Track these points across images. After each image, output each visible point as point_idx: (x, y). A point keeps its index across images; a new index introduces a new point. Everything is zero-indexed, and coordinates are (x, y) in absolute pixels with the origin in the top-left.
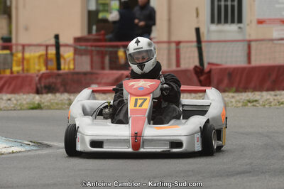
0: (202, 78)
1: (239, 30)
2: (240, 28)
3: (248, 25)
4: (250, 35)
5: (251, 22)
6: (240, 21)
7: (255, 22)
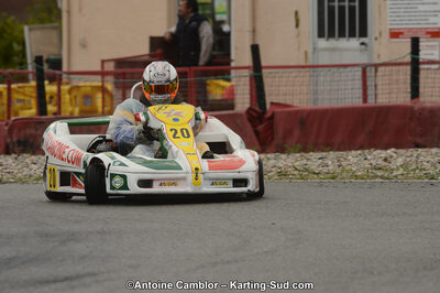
0: (260, 128)
1: (363, 47)
2: (363, 44)
3: (376, 39)
4: (379, 56)
5: (380, 34)
6: (364, 33)
7: (386, 35)
